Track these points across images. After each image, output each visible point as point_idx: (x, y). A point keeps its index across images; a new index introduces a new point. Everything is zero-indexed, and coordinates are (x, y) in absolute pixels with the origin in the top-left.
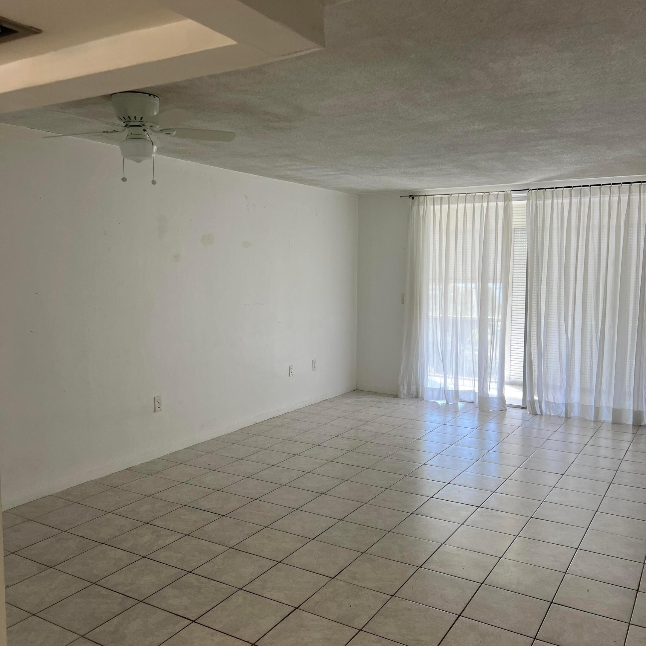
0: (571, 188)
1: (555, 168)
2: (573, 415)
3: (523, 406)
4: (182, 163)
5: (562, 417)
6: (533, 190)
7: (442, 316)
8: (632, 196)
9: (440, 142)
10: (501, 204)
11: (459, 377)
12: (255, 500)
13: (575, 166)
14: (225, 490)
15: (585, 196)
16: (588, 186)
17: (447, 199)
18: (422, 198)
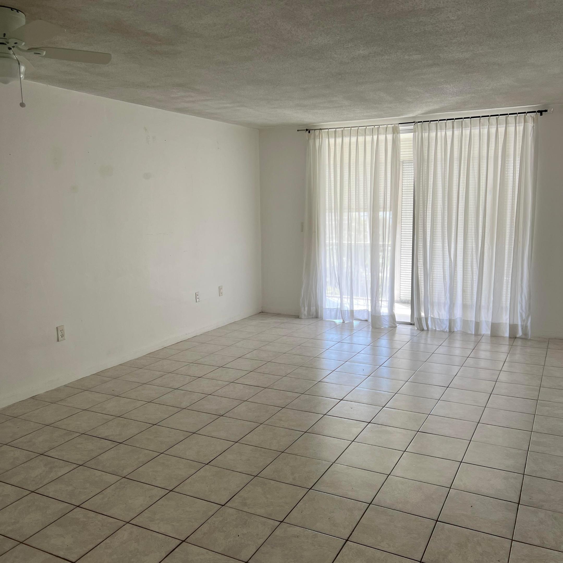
0: (454, 120)
1: (438, 100)
2: (456, 330)
3: (411, 323)
4: (76, 94)
5: (446, 332)
6: (418, 122)
7: (338, 243)
8: (509, 127)
9: (328, 69)
10: (390, 137)
11: (354, 297)
12: (154, 425)
13: (457, 97)
14: (125, 416)
15: (465, 128)
16: (469, 118)
17: (340, 132)
18: (317, 132)
